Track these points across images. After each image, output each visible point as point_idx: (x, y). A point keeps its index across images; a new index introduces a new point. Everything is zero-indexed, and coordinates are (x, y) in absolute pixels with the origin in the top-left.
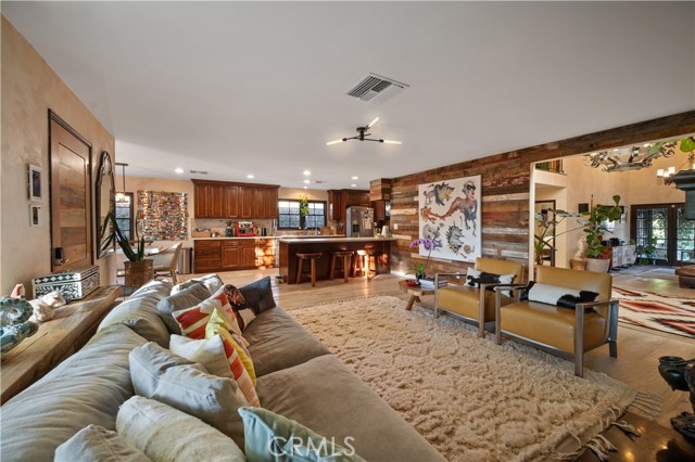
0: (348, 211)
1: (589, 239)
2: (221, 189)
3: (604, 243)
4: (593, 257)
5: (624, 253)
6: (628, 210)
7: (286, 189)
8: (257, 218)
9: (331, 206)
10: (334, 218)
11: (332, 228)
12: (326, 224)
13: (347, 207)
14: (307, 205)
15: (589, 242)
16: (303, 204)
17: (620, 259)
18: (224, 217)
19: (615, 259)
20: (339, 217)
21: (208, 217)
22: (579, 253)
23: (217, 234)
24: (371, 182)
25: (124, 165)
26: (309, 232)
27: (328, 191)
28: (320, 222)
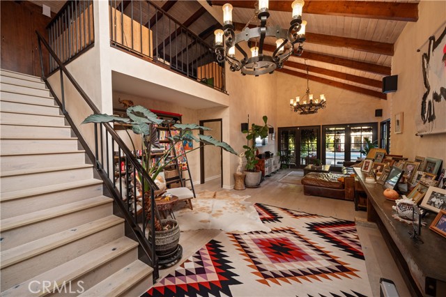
1: (247, 154)
3: (260, 156)
4: (250, 171)
5: (273, 163)
6: (276, 130)
15: (247, 157)
17: (270, 169)
19: (266, 169)
22: (239, 168)
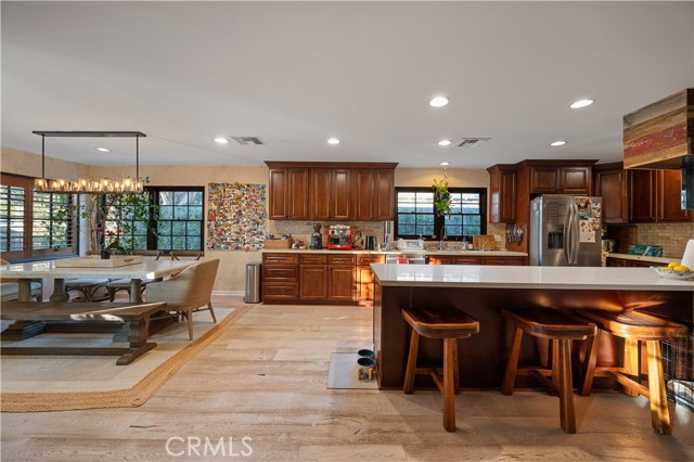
0: (538, 205)
2: (305, 175)
7: (409, 170)
8: (358, 220)
9: (496, 198)
10: (502, 220)
11: (497, 238)
12: (484, 231)
13: (533, 196)
14: (446, 197)
16: (441, 196)
18: (307, 218)
20: (513, 216)
21: (287, 218)
23: (300, 244)
24: (627, 119)
25: (138, 134)
26: (451, 244)
27: (490, 170)
28: (473, 225)
